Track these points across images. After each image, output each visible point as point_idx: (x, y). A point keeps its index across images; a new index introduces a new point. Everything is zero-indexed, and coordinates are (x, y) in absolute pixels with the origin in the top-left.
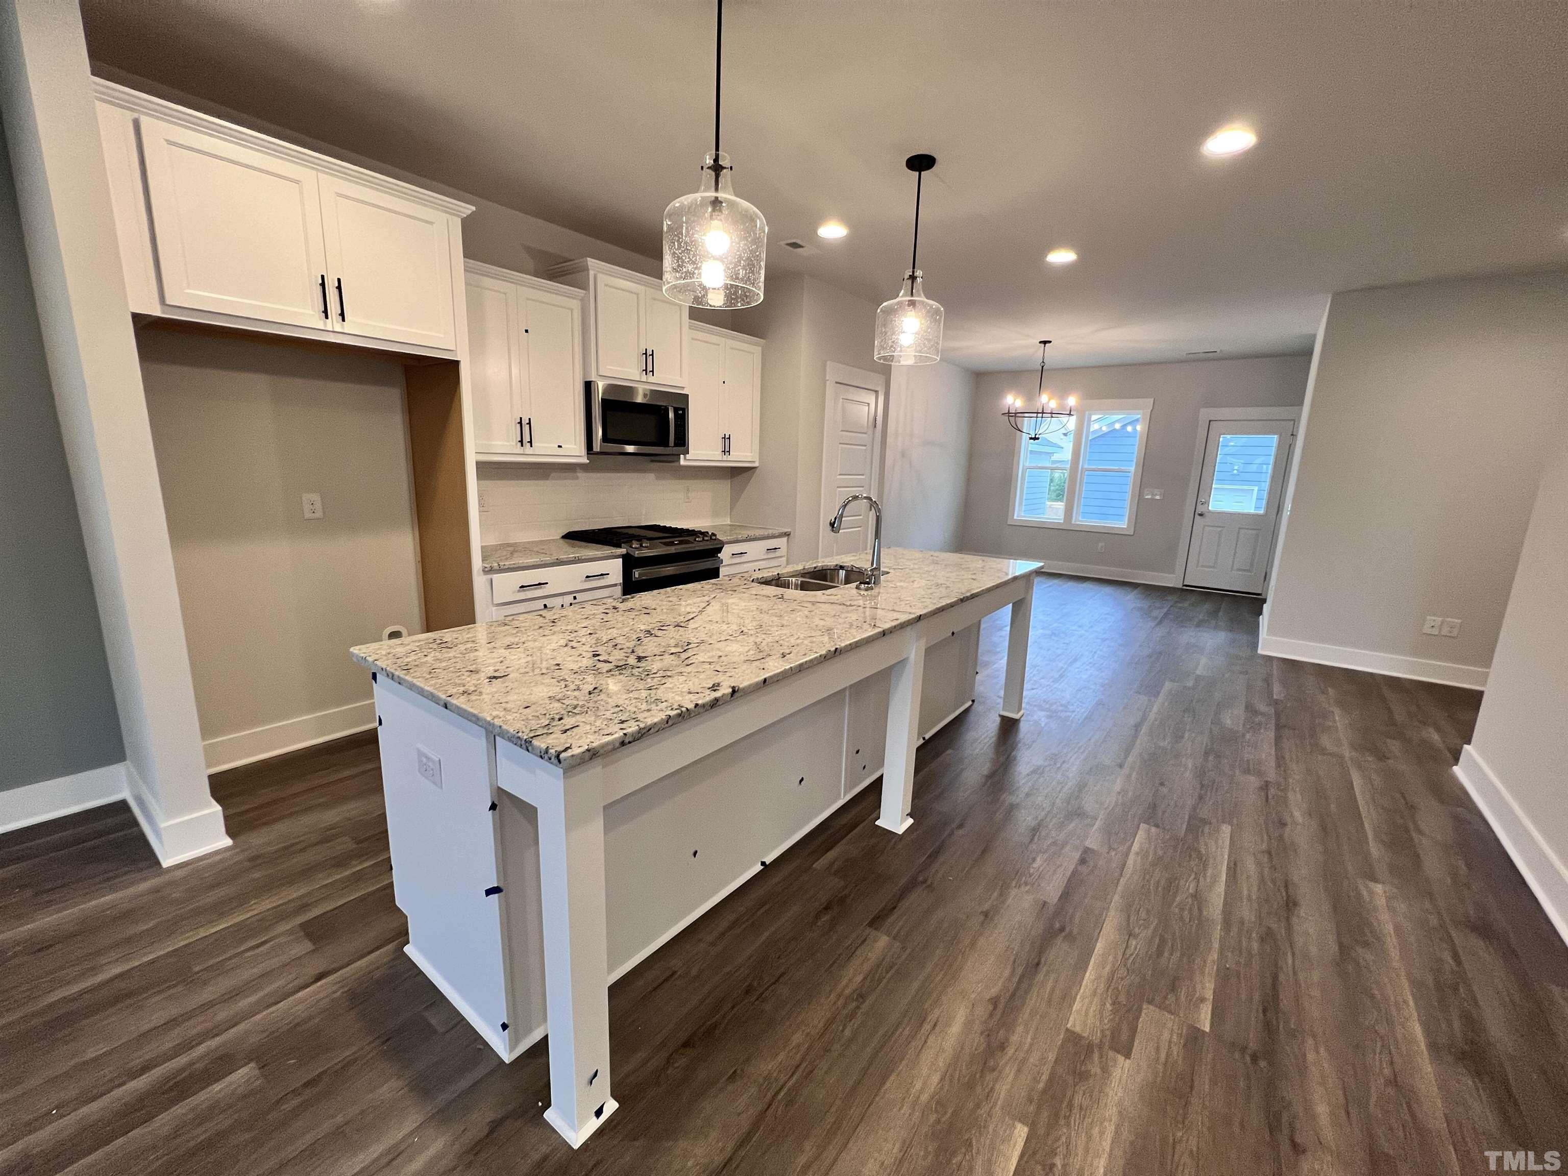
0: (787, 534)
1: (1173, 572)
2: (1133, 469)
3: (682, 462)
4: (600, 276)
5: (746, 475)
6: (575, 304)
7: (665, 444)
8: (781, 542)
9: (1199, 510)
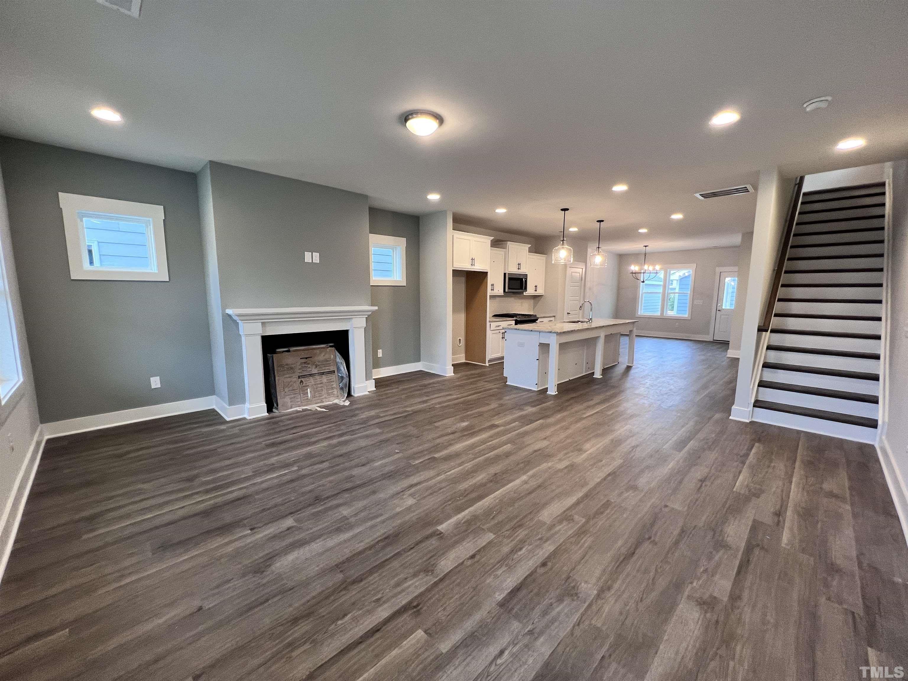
0: (554, 316)
1: (708, 334)
2: (689, 292)
3: (524, 294)
4: (510, 245)
5: (540, 298)
6: (503, 253)
7: (522, 289)
8: (552, 319)
9: (719, 308)
